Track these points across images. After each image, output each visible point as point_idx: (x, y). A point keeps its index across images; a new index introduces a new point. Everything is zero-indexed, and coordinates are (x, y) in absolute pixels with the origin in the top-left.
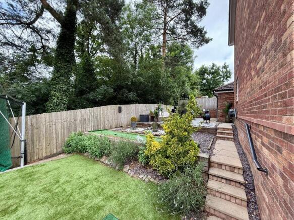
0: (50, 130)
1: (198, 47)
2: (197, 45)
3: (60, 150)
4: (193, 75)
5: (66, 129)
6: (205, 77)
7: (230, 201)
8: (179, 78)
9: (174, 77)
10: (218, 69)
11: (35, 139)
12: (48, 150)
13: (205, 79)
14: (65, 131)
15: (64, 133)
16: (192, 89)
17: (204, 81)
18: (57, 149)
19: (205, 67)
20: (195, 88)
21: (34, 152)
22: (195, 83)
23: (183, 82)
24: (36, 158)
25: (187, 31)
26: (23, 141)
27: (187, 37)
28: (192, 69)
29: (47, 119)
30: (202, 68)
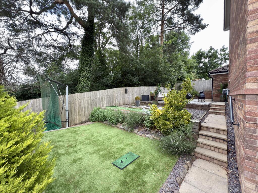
0: (81, 105)
1: (194, 33)
2: (193, 31)
3: (87, 119)
4: (189, 59)
5: (90, 105)
6: (202, 61)
7: (214, 151)
8: (176, 63)
9: (171, 63)
10: (216, 52)
11: (72, 111)
12: (80, 119)
13: (201, 62)
14: (90, 106)
15: (89, 107)
16: (189, 72)
17: (201, 65)
18: (85, 119)
19: (201, 51)
20: (191, 72)
21: (72, 119)
22: (191, 67)
23: (180, 67)
24: (73, 123)
25: (184, 20)
26: (67, 111)
27: (184, 25)
28: (188, 54)
29: (79, 97)
30: (199, 52)
